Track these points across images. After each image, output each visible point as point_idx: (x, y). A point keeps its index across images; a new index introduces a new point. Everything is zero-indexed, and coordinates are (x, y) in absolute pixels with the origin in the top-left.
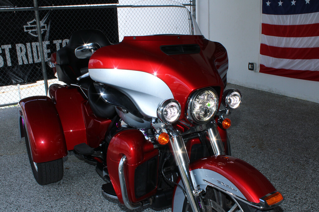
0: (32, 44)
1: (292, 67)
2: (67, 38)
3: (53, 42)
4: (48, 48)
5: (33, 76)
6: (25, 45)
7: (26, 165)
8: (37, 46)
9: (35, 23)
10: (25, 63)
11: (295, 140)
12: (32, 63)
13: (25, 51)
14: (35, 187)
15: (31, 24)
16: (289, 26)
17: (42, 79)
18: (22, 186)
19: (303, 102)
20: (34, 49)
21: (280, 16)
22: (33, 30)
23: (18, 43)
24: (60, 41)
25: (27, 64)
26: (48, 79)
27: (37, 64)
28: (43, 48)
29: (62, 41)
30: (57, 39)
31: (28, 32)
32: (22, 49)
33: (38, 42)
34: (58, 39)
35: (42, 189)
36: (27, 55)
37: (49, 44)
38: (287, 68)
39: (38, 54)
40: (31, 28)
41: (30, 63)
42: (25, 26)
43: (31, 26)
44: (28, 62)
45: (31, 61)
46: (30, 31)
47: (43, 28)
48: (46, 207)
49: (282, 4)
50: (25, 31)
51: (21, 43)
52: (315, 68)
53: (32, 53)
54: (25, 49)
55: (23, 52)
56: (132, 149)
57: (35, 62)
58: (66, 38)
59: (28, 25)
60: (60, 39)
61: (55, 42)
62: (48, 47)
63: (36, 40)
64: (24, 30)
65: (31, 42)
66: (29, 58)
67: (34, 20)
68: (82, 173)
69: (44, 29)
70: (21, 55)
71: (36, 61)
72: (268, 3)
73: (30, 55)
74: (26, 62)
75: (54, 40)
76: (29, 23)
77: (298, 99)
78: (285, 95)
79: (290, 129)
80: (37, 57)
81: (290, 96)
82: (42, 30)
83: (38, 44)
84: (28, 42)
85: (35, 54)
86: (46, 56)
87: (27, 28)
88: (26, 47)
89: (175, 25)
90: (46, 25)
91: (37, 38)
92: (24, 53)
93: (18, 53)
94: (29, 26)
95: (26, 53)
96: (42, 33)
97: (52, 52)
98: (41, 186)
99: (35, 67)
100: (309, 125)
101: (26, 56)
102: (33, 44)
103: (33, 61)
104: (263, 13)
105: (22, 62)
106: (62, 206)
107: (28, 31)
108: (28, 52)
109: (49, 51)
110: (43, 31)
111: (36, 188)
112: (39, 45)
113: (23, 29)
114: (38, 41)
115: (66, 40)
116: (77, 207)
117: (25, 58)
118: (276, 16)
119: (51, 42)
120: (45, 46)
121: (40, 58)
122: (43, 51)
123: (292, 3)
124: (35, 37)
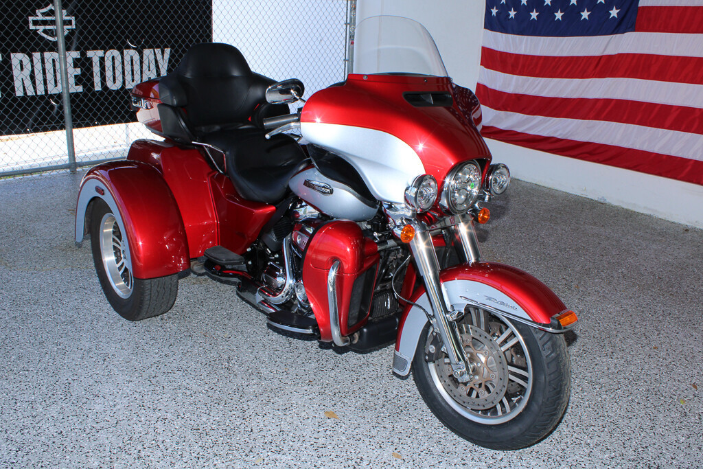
0: (45, 56)
1: (527, 129)
2: (113, 48)
3: (85, 54)
4: (75, 66)
5: (44, 119)
6: (30, 56)
7: (85, 289)
8: (54, 60)
9: (52, 13)
10: (29, 94)
11: (544, 254)
12: (44, 93)
13: (30, 69)
14: (119, 325)
15: (43, 14)
16: (525, 56)
17: (62, 128)
18: (94, 322)
19: (548, 191)
20: (49, 66)
21: (510, 35)
22: (48, 27)
23: (15, 51)
24: (100, 53)
25: (33, 96)
26: (74, 127)
27: (52, 96)
28: (66, 65)
29: (105, 53)
30: (95, 48)
31: (36, 30)
32: (24, 64)
33: (57, 51)
34: (97, 49)
35: (135, 328)
36: (32, 77)
37: (79, 57)
38: (519, 130)
39: (55, 76)
40: (44, 23)
41: (39, 93)
42: (31, 19)
43: (44, 19)
44: (36, 92)
45: (41, 91)
46: (41, 28)
47: (68, 25)
48: (157, 356)
49: (515, 15)
50: (32, 27)
51: (23, 51)
52: (565, 133)
53: (44, 73)
54: (30, 63)
55: (25, 69)
56: (348, 250)
57: (49, 93)
58: (111, 48)
59: (37, 16)
60: (101, 49)
61: (90, 54)
62: (76, 63)
63: (53, 47)
64: (28, 27)
65: (42, 51)
66: (37, 82)
67: (50, 7)
68: (195, 301)
69: (69, 27)
70: (22, 76)
71: (52, 90)
72: (494, 11)
73: (39, 77)
74: (30, 92)
75: (89, 50)
76: (38, 12)
77: (539, 186)
78: (517, 178)
79: (535, 236)
80: (53, 82)
81: (526, 181)
82: (66, 27)
83: (55, 55)
84: (35, 51)
85: (50, 76)
86: (72, 81)
87: (35, 23)
88: (32, 61)
89: (317, 35)
90: (74, 18)
91: (55, 44)
92: (27, 71)
93: (16, 72)
94: (40, 18)
95: (33, 71)
96: (66, 33)
97: (83, 74)
98: (132, 324)
99: (48, 103)
100: (563, 230)
101: (31, 80)
102: (47, 55)
103: (46, 91)
104: (485, 28)
105: (22, 91)
106: (184, 354)
107: (38, 27)
108: (36, 72)
109: (78, 71)
110: (68, 29)
111: (122, 325)
112: (60, 58)
113: (27, 22)
114: (57, 49)
115: (112, 50)
116: (212, 355)
117: (28, 83)
118: (504, 35)
119: (83, 54)
120: (70, 61)
121: (59, 85)
122: (66, 70)
123: (531, 16)
124: (51, 41)
